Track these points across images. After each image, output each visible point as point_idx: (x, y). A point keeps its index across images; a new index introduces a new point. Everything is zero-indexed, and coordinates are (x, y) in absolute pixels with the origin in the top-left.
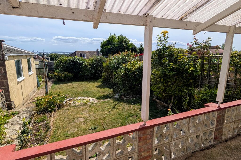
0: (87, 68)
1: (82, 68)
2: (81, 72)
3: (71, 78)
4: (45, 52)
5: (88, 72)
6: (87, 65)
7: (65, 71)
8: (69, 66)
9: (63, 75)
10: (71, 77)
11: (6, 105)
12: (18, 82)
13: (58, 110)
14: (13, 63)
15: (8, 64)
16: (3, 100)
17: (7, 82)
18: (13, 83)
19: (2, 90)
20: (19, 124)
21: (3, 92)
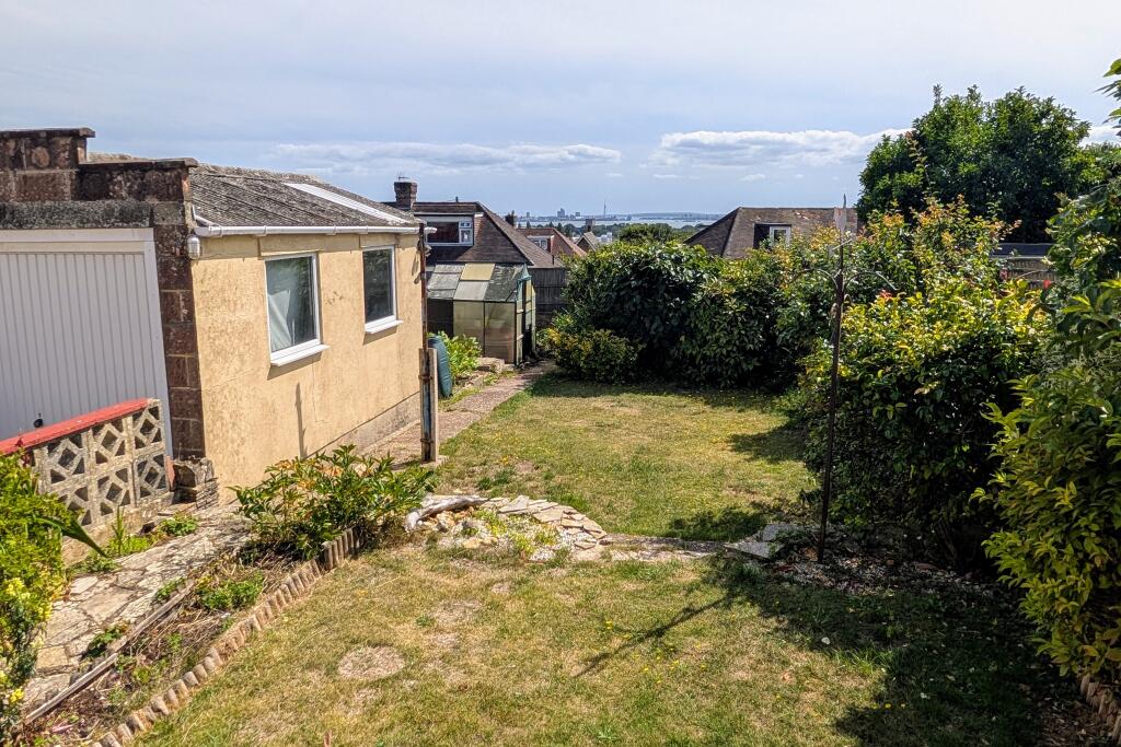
0: (719, 313)
1: (692, 314)
2: (683, 338)
3: (625, 367)
4: (613, 214)
5: (723, 341)
6: (720, 296)
7: (599, 322)
8: (618, 296)
9: (587, 346)
10: (626, 358)
11: (171, 476)
12: (273, 367)
13: (355, 554)
14: (248, 272)
15: (215, 275)
16: (152, 449)
17: (196, 363)
18: (232, 369)
19: (151, 401)
20: (134, 590)
21: (154, 412)
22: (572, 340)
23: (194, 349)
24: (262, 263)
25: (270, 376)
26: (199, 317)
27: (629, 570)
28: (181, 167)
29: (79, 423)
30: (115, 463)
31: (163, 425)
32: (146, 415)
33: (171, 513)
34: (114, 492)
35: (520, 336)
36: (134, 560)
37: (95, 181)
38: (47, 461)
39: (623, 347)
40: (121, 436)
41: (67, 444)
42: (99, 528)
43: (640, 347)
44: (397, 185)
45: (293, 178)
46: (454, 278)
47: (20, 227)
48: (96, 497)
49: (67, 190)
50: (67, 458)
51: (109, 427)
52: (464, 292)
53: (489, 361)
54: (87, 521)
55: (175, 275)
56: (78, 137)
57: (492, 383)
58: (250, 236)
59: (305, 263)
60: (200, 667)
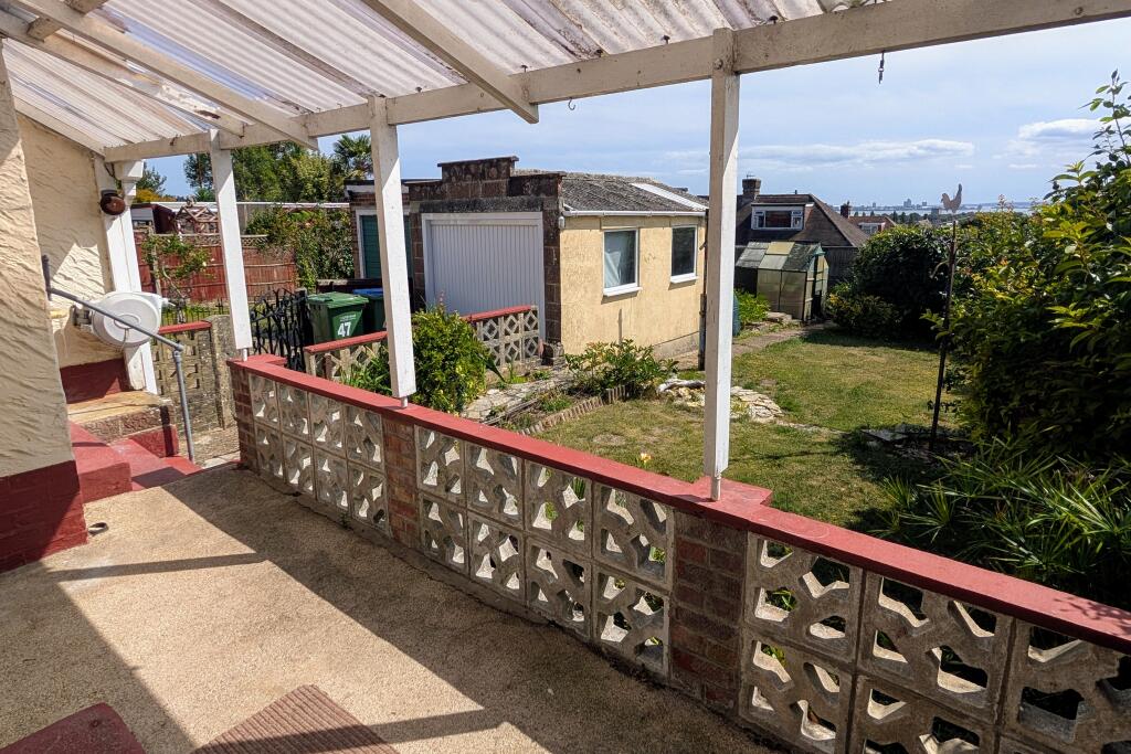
3: (890, 327)
7: (871, 289)
11: (542, 349)
12: (605, 297)
13: (625, 399)
14: (592, 239)
15: (572, 239)
16: (532, 333)
17: (559, 288)
18: (579, 296)
19: (533, 307)
20: (513, 397)
21: (535, 312)
22: (846, 303)
23: (559, 281)
24: (602, 234)
25: (603, 302)
26: (563, 263)
27: (784, 431)
28: (557, 177)
29: (497, 313)
30: (513, 337)
31: (541, 320)
32: (530, 314)
33: (539, 369)
34: (512, 352)
35: (809, 299)
36: (517, 386)
37: (518, 185)
38: (482, 330)
39: (889, 311)
40: (518, 323)
41: (491, 322)
42: (503, 368)
43: (905, 312)
44: (744, 181)
45: (639, 180)
46: (761, 252)
47: (482, 211)
48: (504, 353)
49: (504, 191)
50: (491, 330)
51: (511, 317)
52: (768, 263)
53: (778, 315)
54: (498, 364)
55: (552, 239)
56: (510, 161)
57: (777, 330)
58: (596, 217)
59: (631, 235)
60: (532, 428)
